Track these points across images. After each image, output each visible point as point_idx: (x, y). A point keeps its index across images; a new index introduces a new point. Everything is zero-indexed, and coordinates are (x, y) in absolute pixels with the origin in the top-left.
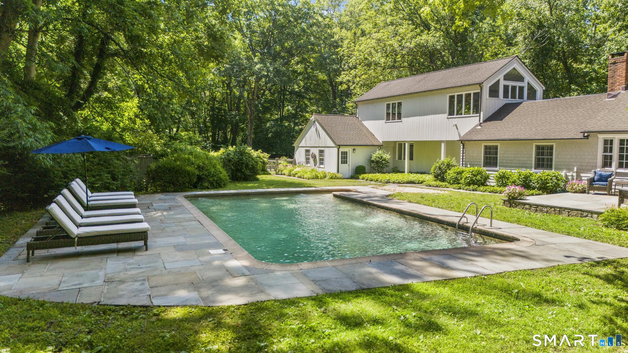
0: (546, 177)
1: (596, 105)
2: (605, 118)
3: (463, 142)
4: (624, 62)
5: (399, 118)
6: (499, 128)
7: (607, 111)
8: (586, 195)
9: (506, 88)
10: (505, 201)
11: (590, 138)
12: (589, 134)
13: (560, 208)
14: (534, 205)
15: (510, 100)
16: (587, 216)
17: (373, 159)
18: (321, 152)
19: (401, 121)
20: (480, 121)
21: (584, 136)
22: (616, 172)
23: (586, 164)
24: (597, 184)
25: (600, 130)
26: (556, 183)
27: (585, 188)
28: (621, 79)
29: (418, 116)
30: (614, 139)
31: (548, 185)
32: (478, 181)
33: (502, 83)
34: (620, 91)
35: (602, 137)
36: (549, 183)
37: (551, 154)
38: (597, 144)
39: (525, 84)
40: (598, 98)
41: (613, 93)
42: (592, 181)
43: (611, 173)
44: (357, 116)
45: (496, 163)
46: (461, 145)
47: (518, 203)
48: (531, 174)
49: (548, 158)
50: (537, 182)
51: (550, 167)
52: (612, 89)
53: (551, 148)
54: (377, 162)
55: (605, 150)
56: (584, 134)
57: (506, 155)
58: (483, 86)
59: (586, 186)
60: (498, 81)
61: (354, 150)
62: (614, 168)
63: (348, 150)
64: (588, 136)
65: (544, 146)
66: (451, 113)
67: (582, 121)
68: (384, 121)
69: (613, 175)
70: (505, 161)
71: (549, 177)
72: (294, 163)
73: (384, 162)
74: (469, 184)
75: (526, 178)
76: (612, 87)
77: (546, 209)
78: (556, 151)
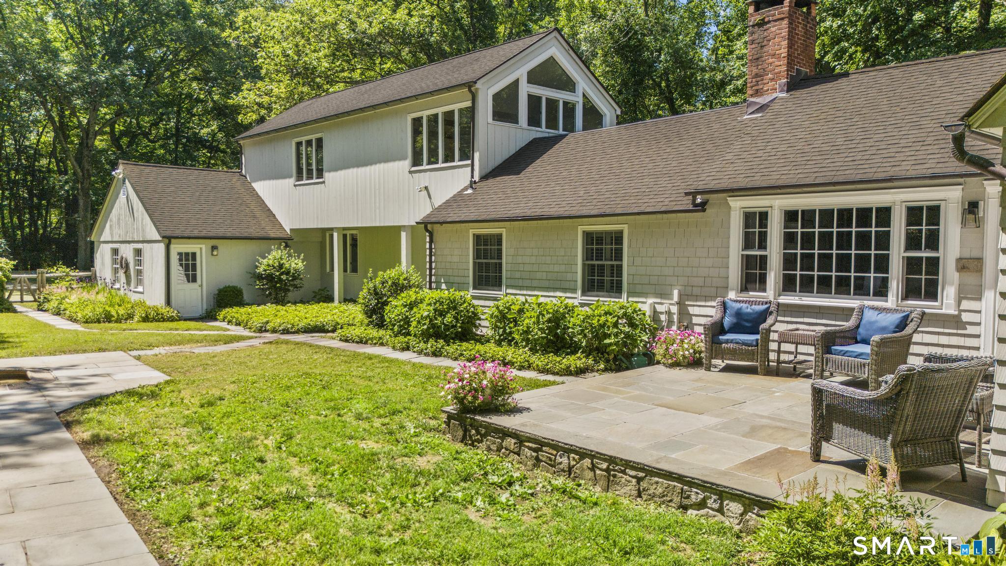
0: (603, 319)
1: (723, 130)
2: (745, 155)
3: (429, 227)
4: (782, 19)
5: (320, 173)
6: (509, 191)
7: (748, 140)
8: (700, 373)
9: (534, 101)
10: (450, 417)
11: (710, 211)
12: (706, 196)
13: (611, 460)
14: (530, 440)
15: (543, 131)
16: (702, 505)
17: (260, 270)
18: (138, 252)
19: (324, 182)
20: (472, 177)
21: (696, 205)
22: (779, 305)
23: (700, 282)
24: (732, 341)
25: (735, 186)
26: (628, 335)
27: (700, 352)
28: (779, 63)
29: (353, 167)
30: (769, 210)
31: (607, 341)
32: (447, 328)
33: (525, 90)
34: (775, 95)
35: (738, 205)
36: (609, 336)
37: (619, 255)
38: (725, 225)
39: (577, 99)
40: (725, 116)
41: (761, 100)
42: (716, 330)
43: (765, 306)
44: (243, 172)
45: (500, 278)
46: (427, 234)
47: (486, 427)
48: (570, 310)
49: (612, 266)
50: (582, 331)
51: (616, 289)
52: (757, 90)
53: (618, 238)
54: (270, 278)
55: (748, 244)
56: (694, 199)
57: (520, 260)
58: (477, 89)
59: (702, 346)
60: (516, 83)
61: (214, 248)
62: (771, 292)
63: (200, 248)
64: (704, 204)
65: (601, 233)
66: (417, 160)
67: (691, 168)
68: (291, 181)
69: (771, 313)
70: (518, 275)
71: (609, 318)
72: (90, 280)
73: (284, 277)
74: (426, 336)
75: (557, 320)
76: (757, 85)
77: (565, 460)
78: (630, 246)
